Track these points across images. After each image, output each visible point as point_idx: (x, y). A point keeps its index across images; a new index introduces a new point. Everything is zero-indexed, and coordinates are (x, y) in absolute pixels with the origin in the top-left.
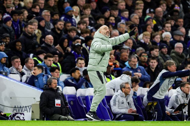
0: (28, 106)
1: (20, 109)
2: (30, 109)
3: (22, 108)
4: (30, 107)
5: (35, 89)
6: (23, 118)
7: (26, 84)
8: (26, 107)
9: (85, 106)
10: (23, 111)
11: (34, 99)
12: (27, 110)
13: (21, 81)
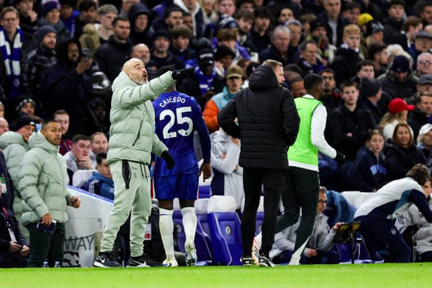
0: (87, 237)
1: (71, 244)
2: (90, 243)
3: (74, 241)
4: (90, 238)
5: (100, 200)
6: (77, 262)
7: (82, 190)
8: (82, 238)
9: (206, 235)
10: (76, 247)
11: (99, 221)
12: (84, 245)
13: (71, 183)
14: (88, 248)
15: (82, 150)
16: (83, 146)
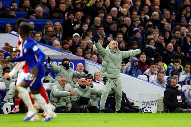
0: (154, 101)
2: (155, 104)
3: (149, 103)
4: (156, 102)
6: (151, 111)
8: (152, 101)
10: (150, 105)
11: (159, 95)
12: (153, 104)
13: (148, 81)
14: (155, 105)
15: (153, 68)
16: (153, 67)
